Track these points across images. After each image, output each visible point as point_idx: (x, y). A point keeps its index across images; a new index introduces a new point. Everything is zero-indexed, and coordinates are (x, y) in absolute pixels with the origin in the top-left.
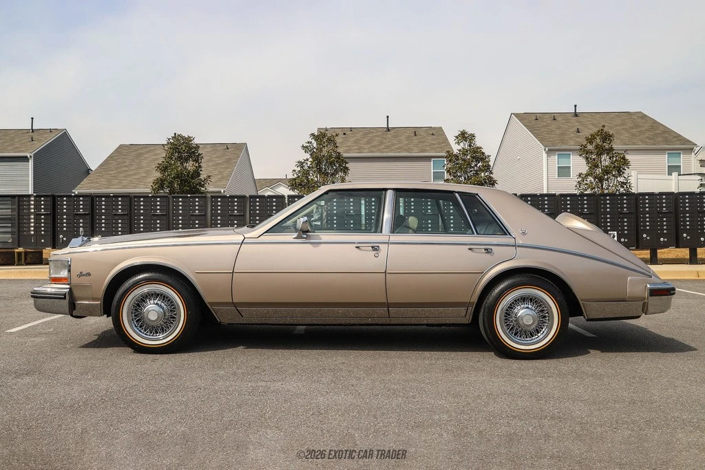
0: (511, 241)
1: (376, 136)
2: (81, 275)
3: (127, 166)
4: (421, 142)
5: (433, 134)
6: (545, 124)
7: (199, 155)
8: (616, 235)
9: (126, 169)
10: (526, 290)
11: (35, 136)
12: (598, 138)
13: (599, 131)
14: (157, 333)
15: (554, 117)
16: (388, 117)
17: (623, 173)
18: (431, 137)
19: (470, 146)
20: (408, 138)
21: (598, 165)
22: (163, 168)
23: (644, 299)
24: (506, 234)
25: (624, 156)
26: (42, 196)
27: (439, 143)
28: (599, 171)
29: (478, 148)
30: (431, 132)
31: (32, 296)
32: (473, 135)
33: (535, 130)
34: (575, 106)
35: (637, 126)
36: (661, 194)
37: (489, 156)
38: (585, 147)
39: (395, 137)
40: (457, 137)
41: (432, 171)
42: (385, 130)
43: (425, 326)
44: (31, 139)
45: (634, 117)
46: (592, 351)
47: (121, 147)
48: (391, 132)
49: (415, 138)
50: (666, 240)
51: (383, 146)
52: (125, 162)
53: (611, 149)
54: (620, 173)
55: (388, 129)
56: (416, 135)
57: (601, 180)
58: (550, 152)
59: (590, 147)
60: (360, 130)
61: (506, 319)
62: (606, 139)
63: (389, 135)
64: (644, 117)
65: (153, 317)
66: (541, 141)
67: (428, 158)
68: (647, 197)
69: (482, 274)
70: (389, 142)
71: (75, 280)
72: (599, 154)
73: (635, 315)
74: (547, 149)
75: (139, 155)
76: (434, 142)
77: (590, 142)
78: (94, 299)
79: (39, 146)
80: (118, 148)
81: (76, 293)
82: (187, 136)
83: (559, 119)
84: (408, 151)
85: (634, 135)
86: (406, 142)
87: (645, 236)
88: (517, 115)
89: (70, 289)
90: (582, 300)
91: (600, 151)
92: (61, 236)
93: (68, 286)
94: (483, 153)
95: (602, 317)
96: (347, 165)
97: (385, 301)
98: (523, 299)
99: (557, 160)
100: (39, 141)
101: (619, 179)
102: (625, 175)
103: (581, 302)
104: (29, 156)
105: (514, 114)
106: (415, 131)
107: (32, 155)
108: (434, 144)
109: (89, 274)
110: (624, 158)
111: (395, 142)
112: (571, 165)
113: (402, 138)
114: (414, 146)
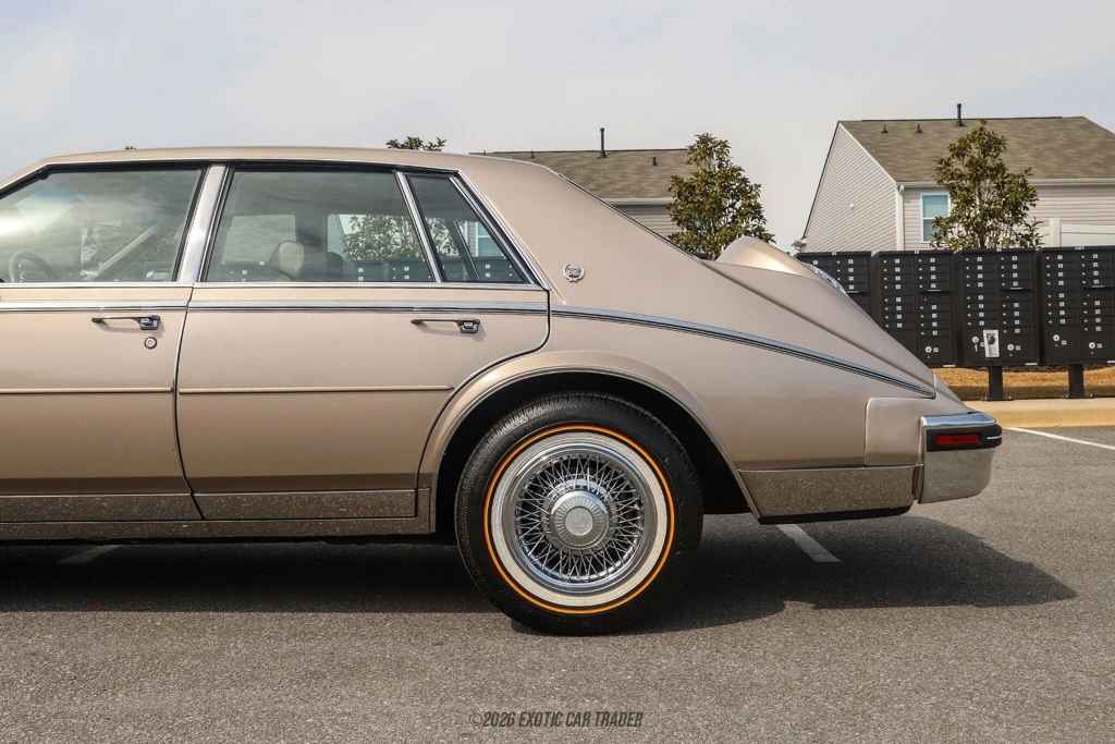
0: (538, 300)
1: (579, 167)
4: (664, 177)
6: (900, 140)
8: (997, 337)
10: (575, 436)
12: (973, 145)
13: (975, 133)
15: (919, 127)
16: (602, 130)
17: (1024, 215)
19: (720, 166)
20: (641, 170)
21: (972, 201)
23: (914, 458)
24: (524, 281)
25: (1024, 180)
28: (975, 212)
29: (734, 170)
30: (684, 158)
32: (724, 145)
33: (883, 151)
34: (959, 106)
35: (1075, 143)
36: (1089, 250)
37: (758, 186)
38: (948, 164)
39: (616, 167)
40: (692, 149)
42: (599, 155)
43: (323, 543)
45: (1071, 126)
46: (790, 606)
48: (610, 159)
49: (653, 169)
50: (1100, 346)
51: (592, 186)
53: (1000, 168)
54: (1017, 216)
55: (604, 154)
56: (655, 164)
57: (981, 230)
58: (908, 192)
59: (959, 166)
60: (551, 155)
61: (523, 521)
62: (990, 148)
63: (605, 165)
64: (1087, 125)
66: (892, 171)
68: (1060, 257)
69: (453, 393)
70: (605, 177)
72: (976, 179)
73: (893, 505)
74: (902, 187)
77: (958, 155)
83: (928, 131)
84: (639, 193)
85: (1067, 159)
86: (635, 178)
87: (1056, 338)
88: (849, 125)
90: (738, 464)
91: (979, 171)
94: (744, 180)
95: (821, 509)
97: (179, 473)
98: (570, 465)
99: (921, 208)
101: (1015, 227)
102: (1028, 220)
103: (736, 472)
105: (843, 122)
106: (655, 158)
110: (1024, 185)
111: (615, 177)
113: (629, 170)
114: (650, 185)
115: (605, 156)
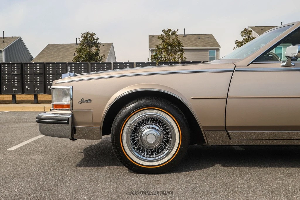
2: (82, 101)
3: (52, 55)
4: (202, 42)
5: (208, 38)
7: (99, 43)
9: (52, 56)
11: (5, 40)
14: (153, 155)
16: (185, 29)
18: (208, 39)
20: (196, 40)
22: (79, 51)
26: (16, 64)
27: (212, 42)
30: (207, 37)
31: (37, 122)
39: (189, 39)
40: (242, 32)
41: (209, 56)
42: (184, 36)
44: (3, 42)
47: (49, 45)
48: (187, 37)
49: (199, 40)
52: (51, 53)
55: (185, 35)
56: (199, 38)
65: (151, 140)
67: (207, 50)
70: (186, 42)
71: (77, 106)
75: (58, 49)
76: (209, 42)
78: (94, 124)
79: (7, 45)
80: (47, 46)
81: (78, 119)
82: (92, 33)
84: (196, 46)
86: (195, 42)
89: (72, 114)
92: (27, 87)
93: (70, 112)
96: (183, 48)
99: (275, 50)
100: (7, 43)
104: (2, 50)
106: (199, 36)
107: (4, 49)
108: (210, 43)
109: (89, 101)
111: (189, 41)
112: (282, 53)
113: (192, 40)
114: (199, 44)
115: (185, 36)
